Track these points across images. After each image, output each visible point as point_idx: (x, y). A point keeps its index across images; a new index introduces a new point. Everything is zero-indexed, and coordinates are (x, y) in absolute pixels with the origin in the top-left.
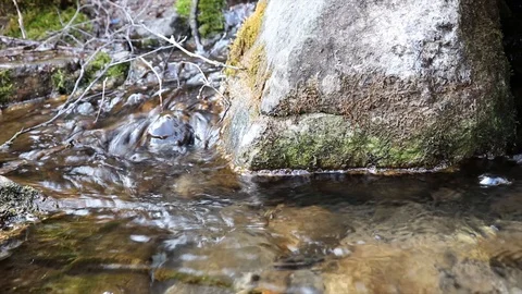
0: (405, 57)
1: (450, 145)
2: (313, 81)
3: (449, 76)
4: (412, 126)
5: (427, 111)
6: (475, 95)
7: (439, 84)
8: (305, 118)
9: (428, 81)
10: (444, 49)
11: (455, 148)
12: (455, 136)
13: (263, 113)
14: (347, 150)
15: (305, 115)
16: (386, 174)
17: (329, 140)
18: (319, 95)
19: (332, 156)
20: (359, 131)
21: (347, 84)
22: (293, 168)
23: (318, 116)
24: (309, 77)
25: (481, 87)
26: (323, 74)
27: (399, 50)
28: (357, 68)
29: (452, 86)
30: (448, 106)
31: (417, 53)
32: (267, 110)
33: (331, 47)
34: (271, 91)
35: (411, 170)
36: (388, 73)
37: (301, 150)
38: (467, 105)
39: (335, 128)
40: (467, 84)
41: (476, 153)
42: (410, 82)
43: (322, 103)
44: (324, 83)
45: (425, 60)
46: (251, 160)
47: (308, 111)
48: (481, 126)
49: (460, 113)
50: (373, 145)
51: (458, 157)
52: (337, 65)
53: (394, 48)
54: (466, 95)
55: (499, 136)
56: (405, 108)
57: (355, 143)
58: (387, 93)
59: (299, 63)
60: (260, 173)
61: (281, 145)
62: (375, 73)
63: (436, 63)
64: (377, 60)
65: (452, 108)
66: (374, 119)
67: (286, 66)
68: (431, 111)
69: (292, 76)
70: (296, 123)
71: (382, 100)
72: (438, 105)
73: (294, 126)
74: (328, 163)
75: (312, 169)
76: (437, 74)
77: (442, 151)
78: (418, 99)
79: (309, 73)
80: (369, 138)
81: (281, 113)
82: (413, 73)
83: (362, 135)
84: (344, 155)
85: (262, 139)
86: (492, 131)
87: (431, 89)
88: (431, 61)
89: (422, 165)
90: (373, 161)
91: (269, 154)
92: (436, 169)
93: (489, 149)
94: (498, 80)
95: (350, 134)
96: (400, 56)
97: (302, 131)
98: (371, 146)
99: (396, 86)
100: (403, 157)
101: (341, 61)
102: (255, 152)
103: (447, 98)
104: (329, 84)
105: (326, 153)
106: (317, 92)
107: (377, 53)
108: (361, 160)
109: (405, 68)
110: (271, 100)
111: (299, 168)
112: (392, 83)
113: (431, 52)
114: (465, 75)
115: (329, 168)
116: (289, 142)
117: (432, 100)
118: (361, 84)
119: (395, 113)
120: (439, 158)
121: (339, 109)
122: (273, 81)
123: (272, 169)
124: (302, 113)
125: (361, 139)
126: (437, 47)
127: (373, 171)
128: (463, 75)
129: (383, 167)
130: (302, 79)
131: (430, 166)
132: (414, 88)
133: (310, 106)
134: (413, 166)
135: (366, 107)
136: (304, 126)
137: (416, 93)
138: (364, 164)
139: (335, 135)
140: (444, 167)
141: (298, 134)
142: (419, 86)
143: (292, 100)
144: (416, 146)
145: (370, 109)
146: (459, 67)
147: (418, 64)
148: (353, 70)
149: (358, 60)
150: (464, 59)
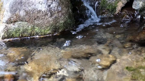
0: (43, 4)
1: (58, 28)
2: (17, 12)
3: (55, 9)
4: (47, 23)
5: (50, 19)
6: (62, 14)
7: (53, 12)
8: (16, 23)
9: (50, 11)
10: (53, 2)
11: (59, 28)
12: (59, 25)
13: (4, 22)
14: (29, 31)
15: (16, 22)
16: (41, 37)
17: (24, 29)
18: (19, 17)
19: (26, 33)
20: (32, 26)
21: (27, 13)
22: (15, 38)
23: (20, 22)
24: (16, 11)
25: (64, 12)
26: (20, 10)
27: (41, 3)
28: (29, 8)
29: (56, 12)
30: (56, 17)
31: (46, 3)
32: (5, 22)
33: (21, 3)
34: (5, 16)
35: (48, 35)
36: (39, 9)
37: (16, 32)
38: (61, 17)
39: (25, 26)
40: (60, 11)
41: (65, 29)
42: (45, 11)
43: (21, 19)
44: (21, 13)
45: (48, 5)
46: (2, 36)
47: (17, 21)
48: (65, 22)
49: (59, 19)
50: (37, 29)
51: (60, 31)
52: (24, 8)
53: (39, 2)
54: (60, 14)
55: (70, 24)
56: (44, 19)
57: (31, 29)
58: (39, 15)
59: (12, 8)
60: (5, 40)
61: (10, 31)
62: (35, 10)
63: (51, 6)
64: (35, 6)
65: (57, 18)
66: (36, 22)
67: (8, 9)
68: (51, 19)
69: (11, 11)
70: (14, 25)
71: (38, 17)
72: (53, 17)
73: (13, 26)
74: (24, 35)
75: (20, 37)
76: (52, 9)
77: (55, 29)
78: (47, 16)
79: (16, 10)
80: (35, 27)
81: (9, 22)
82: (45, 9)
83: (33, 27)
84: (29, 33)
85: (4, 30)
86: (68, 23)
87: (51, 13)
88: (50, 5)
89: (51, 34)
90: (37, 34)
91: (7, 34)
92: (55, 34)
93: (68, 28)
94: (69, 10)
95: (30, 27)
96: (41, 4)
97: (16, 27)
98: (36, 30)
99: (41, 13)
100: (45, 32)
101: (25, 6)
102: (2, 34)
103: (55, 15)
104: (22, 13)
105: (24, 33)
106: (19, 16)
107: (35, 4)
108: (34, 34)
109: (43, 8)
110: (6, 19)
111: (16, 37)
112: (40, 12)
113: (50, 3)
114: (60, 9)
115: (25, 37)
116: (12, 30)
117: (51, 16)
118: (31, 13)
119: (42, 20)
120: (55, 32)
121: (26, 20)
122: (5, 13)
123: (8, 38)
124: (15, 22)
125: (33, 28)
126: (51, 2)
127: (38, 36)
128: (59, 9)
129: (40, 35)
130: (14, 12)
131: (53, 34)
132: (46, 13)
133: (17, 20)
134: (48, 34)
135: (33, 19)
136: (16, 25)
137: (46, 14)
138: (35, 35)
139: (26, 27)
140: (57, 34)
141: (15, 28)
142: (47, 12)
143: (11, 18)
144: (48, 29)
145: (35, 20)
146: (58, 7)
147: (47, 6)
148: (29, 9)
149: (30, 6)
150: (59, 4)
